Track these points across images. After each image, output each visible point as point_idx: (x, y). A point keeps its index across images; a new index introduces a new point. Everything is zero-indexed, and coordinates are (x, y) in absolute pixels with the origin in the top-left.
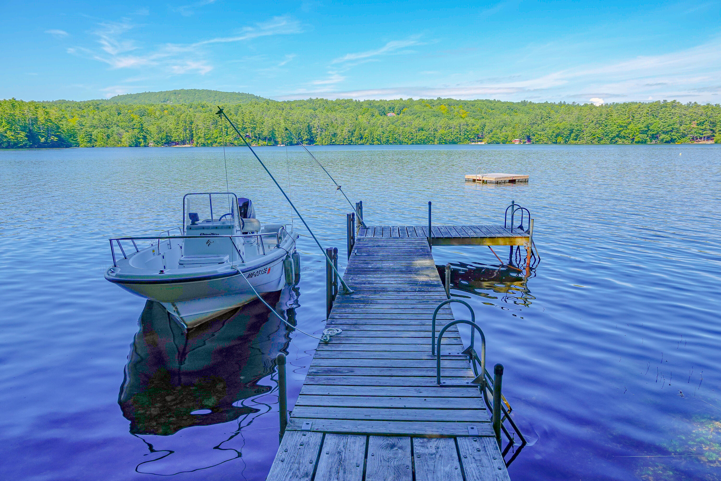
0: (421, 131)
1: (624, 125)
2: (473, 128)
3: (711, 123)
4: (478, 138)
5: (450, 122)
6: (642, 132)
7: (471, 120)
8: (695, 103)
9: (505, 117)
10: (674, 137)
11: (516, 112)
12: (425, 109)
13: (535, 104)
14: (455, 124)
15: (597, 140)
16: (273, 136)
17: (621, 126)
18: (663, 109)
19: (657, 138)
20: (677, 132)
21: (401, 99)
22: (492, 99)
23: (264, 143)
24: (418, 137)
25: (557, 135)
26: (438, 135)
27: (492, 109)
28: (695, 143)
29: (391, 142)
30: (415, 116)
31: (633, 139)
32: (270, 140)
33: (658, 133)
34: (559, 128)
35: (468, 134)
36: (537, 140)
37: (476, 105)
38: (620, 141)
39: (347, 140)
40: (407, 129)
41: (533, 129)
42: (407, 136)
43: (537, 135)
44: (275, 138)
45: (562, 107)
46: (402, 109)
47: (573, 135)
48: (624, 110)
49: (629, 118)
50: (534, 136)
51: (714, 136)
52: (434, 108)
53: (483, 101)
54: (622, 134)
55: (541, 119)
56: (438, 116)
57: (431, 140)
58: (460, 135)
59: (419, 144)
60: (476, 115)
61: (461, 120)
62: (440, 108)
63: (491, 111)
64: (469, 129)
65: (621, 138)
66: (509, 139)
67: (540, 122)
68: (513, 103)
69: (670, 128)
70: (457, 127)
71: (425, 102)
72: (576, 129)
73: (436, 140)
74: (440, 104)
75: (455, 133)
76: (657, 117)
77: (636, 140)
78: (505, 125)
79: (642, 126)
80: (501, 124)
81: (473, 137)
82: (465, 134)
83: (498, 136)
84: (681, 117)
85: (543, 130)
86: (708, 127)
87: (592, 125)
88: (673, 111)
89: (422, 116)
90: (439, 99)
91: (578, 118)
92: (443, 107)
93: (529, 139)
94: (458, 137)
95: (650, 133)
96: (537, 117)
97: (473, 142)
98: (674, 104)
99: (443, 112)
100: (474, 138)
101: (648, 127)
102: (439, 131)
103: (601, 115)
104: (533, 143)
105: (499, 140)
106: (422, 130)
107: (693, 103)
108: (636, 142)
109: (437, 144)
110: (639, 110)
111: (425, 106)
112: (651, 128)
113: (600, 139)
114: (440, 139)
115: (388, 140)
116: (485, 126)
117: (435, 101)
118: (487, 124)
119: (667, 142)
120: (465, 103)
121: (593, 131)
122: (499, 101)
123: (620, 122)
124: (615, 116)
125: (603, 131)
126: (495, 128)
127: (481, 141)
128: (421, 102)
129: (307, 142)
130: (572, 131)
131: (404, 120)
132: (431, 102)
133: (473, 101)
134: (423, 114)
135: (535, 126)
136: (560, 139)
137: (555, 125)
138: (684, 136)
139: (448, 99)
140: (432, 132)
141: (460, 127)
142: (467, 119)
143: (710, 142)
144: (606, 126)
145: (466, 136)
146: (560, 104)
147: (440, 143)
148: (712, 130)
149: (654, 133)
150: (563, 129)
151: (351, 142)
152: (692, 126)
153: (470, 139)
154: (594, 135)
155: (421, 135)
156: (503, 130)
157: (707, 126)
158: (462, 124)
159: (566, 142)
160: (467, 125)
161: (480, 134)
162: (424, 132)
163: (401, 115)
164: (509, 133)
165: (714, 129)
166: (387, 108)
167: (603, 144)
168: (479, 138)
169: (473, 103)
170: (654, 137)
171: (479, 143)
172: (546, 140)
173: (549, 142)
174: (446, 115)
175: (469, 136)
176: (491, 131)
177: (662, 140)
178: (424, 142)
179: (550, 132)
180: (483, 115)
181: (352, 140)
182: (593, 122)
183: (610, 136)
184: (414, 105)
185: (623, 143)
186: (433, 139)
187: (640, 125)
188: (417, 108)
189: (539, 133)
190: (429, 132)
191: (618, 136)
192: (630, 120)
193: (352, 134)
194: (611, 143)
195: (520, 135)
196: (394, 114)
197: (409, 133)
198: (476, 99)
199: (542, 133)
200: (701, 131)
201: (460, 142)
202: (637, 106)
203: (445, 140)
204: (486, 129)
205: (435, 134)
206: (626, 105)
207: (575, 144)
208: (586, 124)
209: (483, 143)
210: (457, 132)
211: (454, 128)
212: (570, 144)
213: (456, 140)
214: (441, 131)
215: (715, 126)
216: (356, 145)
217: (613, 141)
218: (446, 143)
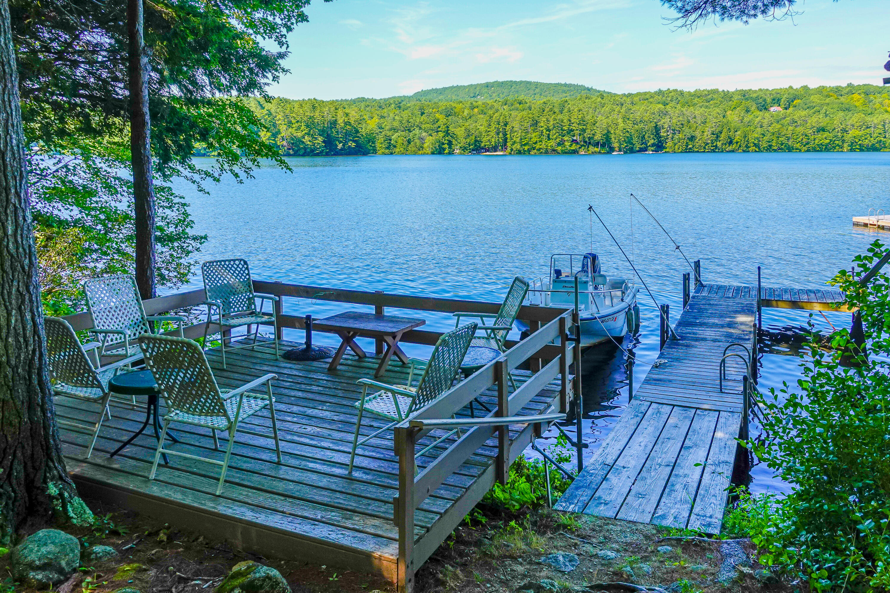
0: (821, 132)
5: (868, 118)
12: (827, 101)
14: (876, 122)
16: (607, 140)
21: (791, 87)
23: (596, 149)
24: (816, 142)
26: (848, 137)
29: (776, 148)
30: (813, 111)
32: (603, 146)
39: (710, 145)
40: (800, 129)
42: (800, 140)
44: (610, 143)
46: (793, 101)
52: (842, 99)
56: (848, 110)
57: (838, 145)
58: (885, 137)
59: (818, 151)
62: (852, 99)
70: (880, 127)
71: (828, 90)
73: (845, 145)
74: (851, 93)
75: (875, 135)
89: (823, 111)
90: (849, 85)
92: (856, 96)
94: (881, 141)
99: (857, 104)
102: (850, 132)
106: (824, 130)
109: (848, 151)
111: (828, 96)
114: (852, 143)
115: (770, 146)
117: (843, 88)
128: (820, 90)
129: (653, 148)
131: (794, 117)
132: (838, 91)
134: (825, 107)
139: (865, 85)
140: (839, 134)
141: (884, 126)
147: (852, 150)
151: (716, 148)
155: (823, 138)
158: (887, 121)
162: (826, 134)
163: (791, 109)
166: (769, 100)
174: (861, 108)
178: (826, 148)
181: (716, 146)
184: (810, 95)
186: (840, 144)
188: (815, 99)
190: (834, 133)
193: (717, 137)
196: (779, 109)
197: (803, 135)
201: (885, 147)
203: (860, 145)
205: (843, 136)
210: (880, 134)
211: (875, 127)
213: (877, 145)
214: (853, 133)
216: (722, 152)
218: (861, 150)
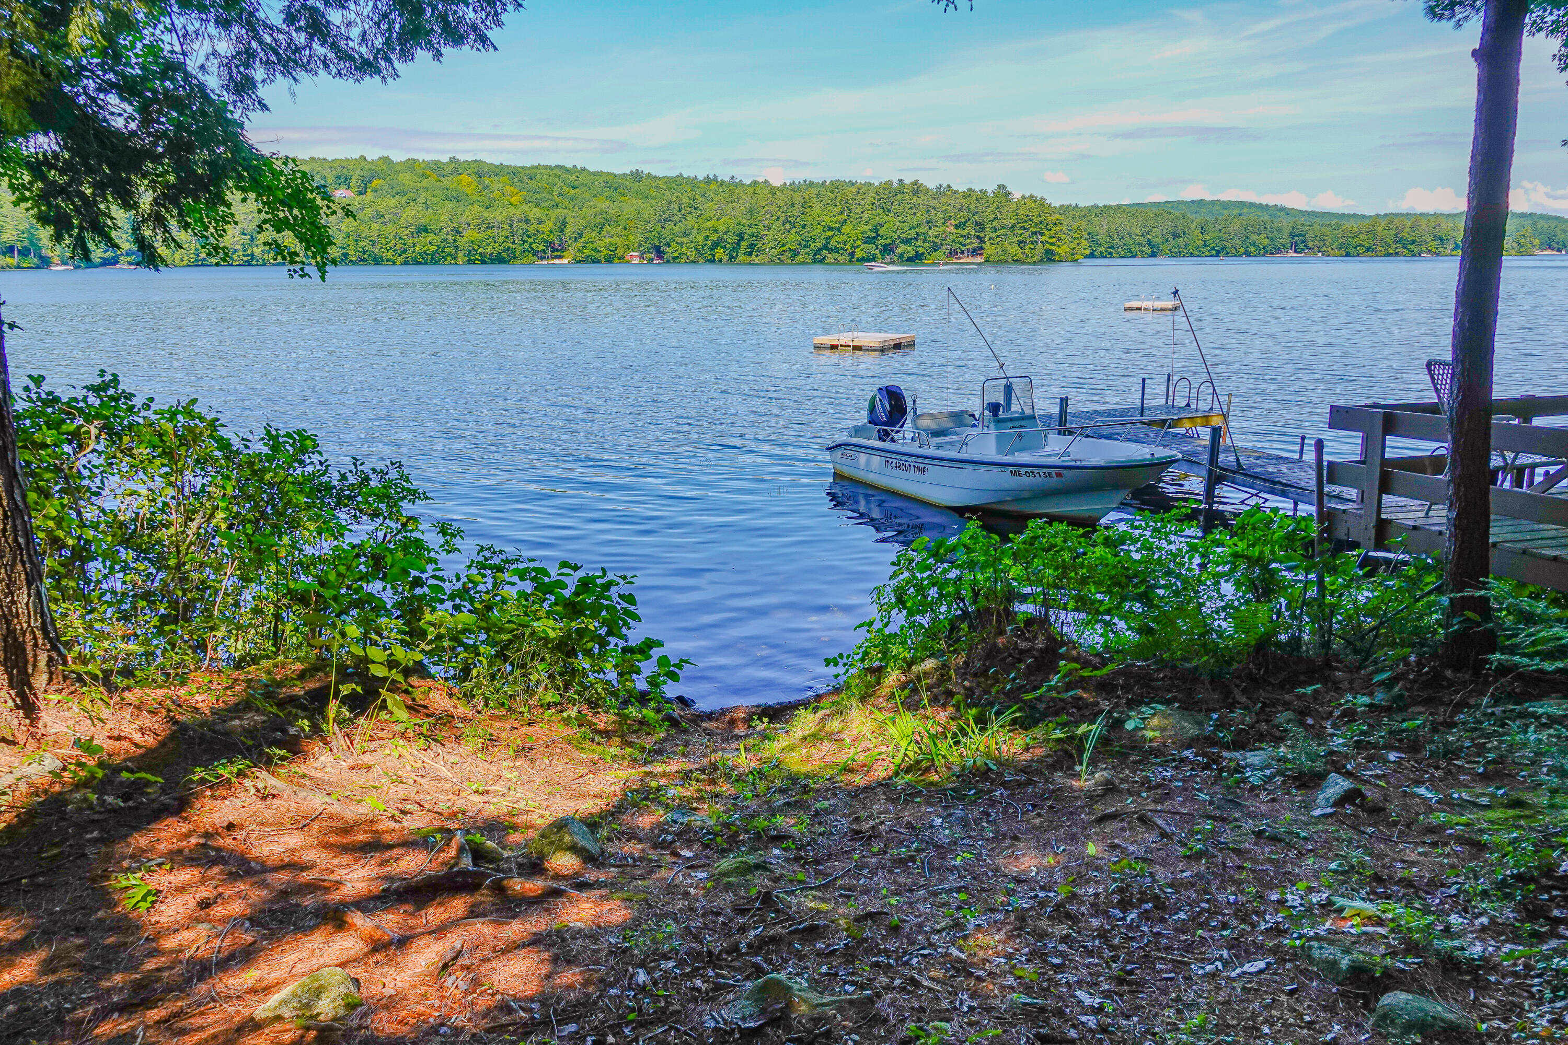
0: (423, 234)
1: (834, 225)
2: (541, 227)
3: (977, 224)
4: (554, 250)
5: (488, 214)
6: (867, 240)
7: (535, 210)
8: (949, 186)
9: (603, 204)
10: (921, 250)
11: (623, 195)
12: (425, 183)
13: (659, 178)
14: (500, 219)
15: (788, 254)
16: (32, 243)
17: (830, 229)
18: (899, 196)
19: (892, 251)
20: (925, 241)
21: (363, 158)
22: (569, 164)
23: (8, 260)
24: (417, 248)
25: (715, 245)
26: (463, 242)
27: (574, 188)
28: (955, 261)
29: (354, 259)
30: (405, 199)
31: (852, 254)
32: (24, 253)
33: (894, 242)
34: (716, 231)
35: (530, 240)
36: (676, 254)
37: (539, 177)
38: (830, 258)
39: (241, 253)
40: (389, 228)
41: (665, 233)
42: (391, 245)
43: (674, 245)
44: (40, 249)
45: (712, 187)
46: (370, 182)
47: (744, 244)
48: (832, 196)
49: (841, 213)
50: (669, 246)
51: (982, 248)
52: (446, 182)
53: (550, 168)
54: (833, 243)
55: (680, 210)
56: (457, 199)
57: (449, 254)
58: (514, 243)
59: (421, 263)
60: (541, 200)
61: (512, 210)
62: (460, 182)
63: (572, 192)
64: (531, 229)
65: (831, 251)
66: (619, 252)
67: (677, 218)
68: (615, 176)
69: (913, 233)
70: (506, 226)
71: (423, 166)
72: (749, 232)
73: (460, 254)
74: (456, 172)
75: (501, 239)
76: (889, 211)
77: (859, 254)
78: (607, 221)
79: (867, 229)
80: (599, 219)
81: (541, 247)
82: (524, 242)
83: (595, 246)
84: (928, 212)
85: (685, 234)
86: (973, 233)
87: (778, 224)
88: (915, 200)
89: (421, 199)
90: (453, 160)
91: (751, 211)
92: (465, 178)
93: (659, 253)
94: (509, 248)
95: (880, 242)
96: (672, 206)
97: (542, 258)
98: (917, 188)
99: (468, 190)
100: (544, 251)
101: (875, 229)
102: (466, 235)
103: (793, 205)
104: (668, 261)
105: (597, 255)
106: (426, 231)
107: (945, 185)
108: (858, 260)
109: (464, 263)
110: (858, 197)
111: (424, 176)
112: (881, 232)
113: (795, 254)
114: (470, 252)
115: (346, 255)
116: (564, 223)
117: (444, 164)
118: (570, 220)
119: (910, 259)
120: (513, 172)
121: (780, 237)
122: (583, 170)
123: (827, 219)
124: (817, 208)
125: (799, 238)
126: (588, 229)
127: (560, 257)
128: (411, 165)
129: (129, 259)
130: (741, 237)
131: (379, 208)
132: (437, 166)
133: (529, 168)
134: (424, 194)
135: (670, 225)
136: (719, 253)
137: (709, 224)
138: (936, 248)
139: (475, 161)
140: (450, 237)
141: (511, 225)
142: (525, 207)
143: (979, 260)
144: (804, 227)
145: (526, 246)
146: (708, 181)
147: (470, 262)
148: (978, 237)
149: (887, 242)
150: (726, 233)
151: (252, 259)
152: (948, 229)
153: (536, 253)
154: (783, 246)
155: (426, 243)
156: (604, 233)
157: (970, 229)
158: (515, 219)
159: (732, 259)
160: (527, 221)
161: (557, 242)
162: (431, 237)
163: (370, 196)
164: (616, 240)
165: (982, 235)
166: (330, 179)
167: (800, 264)
168: (557, 250)
169: (532, 173)
170: (888, 249)
171: (557, 261)
172: (693, 255)
173: (700, 260)
174: (474, 198)
175: (534, 246)
176: (581, 235)
177: (901, 255)
178: (432, 259)
179: (701, 238)
180: (557, 199)
181: (252, 255)
182: (778, 218)
183: (812, 247)
184: (398, 172)
185: (837, 263)
186: (453, 252)
187: (862, 227)
188: (405, 179)
189: (679, 240)
190: (443, 235)
191: (825, 247)
192: (844, 216)
193: (252, 239)
194: (815, 261)
195: (640, 245)
196: (350, 194)
197: (395, 237)
198: (536, 164)
199: (685, 240)
200: (961, 239)
201: (516, 258)
202: (853, 189)
203: (481, 254)
204: (569, 230)
205: (455, 241)
206: (837, 185)
207: (750, 264)
208: (767, 222)
209: (565, 261)
210: (507, 237)
211: (499, 228)
212: (740, 263)
213: (504, 255)
214: (470, 235)
215: (983, 230)
216: (265, 265)
217: (817, 259)
218: (483, 262)
